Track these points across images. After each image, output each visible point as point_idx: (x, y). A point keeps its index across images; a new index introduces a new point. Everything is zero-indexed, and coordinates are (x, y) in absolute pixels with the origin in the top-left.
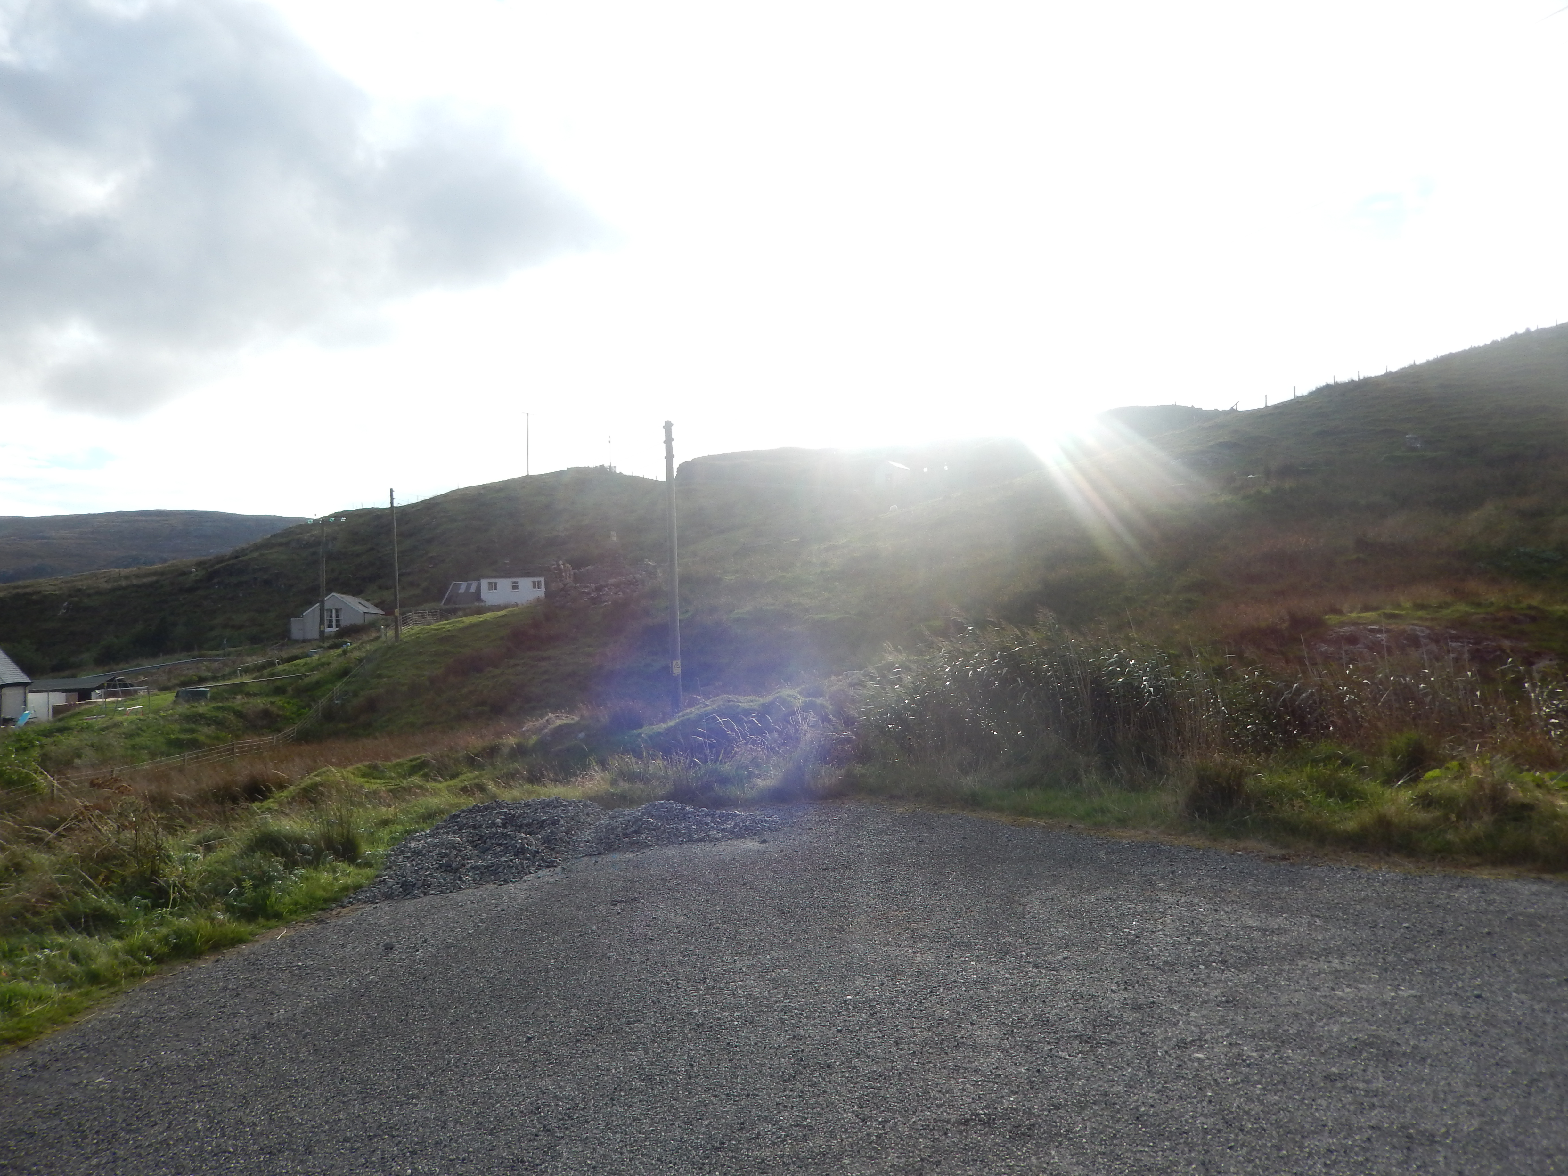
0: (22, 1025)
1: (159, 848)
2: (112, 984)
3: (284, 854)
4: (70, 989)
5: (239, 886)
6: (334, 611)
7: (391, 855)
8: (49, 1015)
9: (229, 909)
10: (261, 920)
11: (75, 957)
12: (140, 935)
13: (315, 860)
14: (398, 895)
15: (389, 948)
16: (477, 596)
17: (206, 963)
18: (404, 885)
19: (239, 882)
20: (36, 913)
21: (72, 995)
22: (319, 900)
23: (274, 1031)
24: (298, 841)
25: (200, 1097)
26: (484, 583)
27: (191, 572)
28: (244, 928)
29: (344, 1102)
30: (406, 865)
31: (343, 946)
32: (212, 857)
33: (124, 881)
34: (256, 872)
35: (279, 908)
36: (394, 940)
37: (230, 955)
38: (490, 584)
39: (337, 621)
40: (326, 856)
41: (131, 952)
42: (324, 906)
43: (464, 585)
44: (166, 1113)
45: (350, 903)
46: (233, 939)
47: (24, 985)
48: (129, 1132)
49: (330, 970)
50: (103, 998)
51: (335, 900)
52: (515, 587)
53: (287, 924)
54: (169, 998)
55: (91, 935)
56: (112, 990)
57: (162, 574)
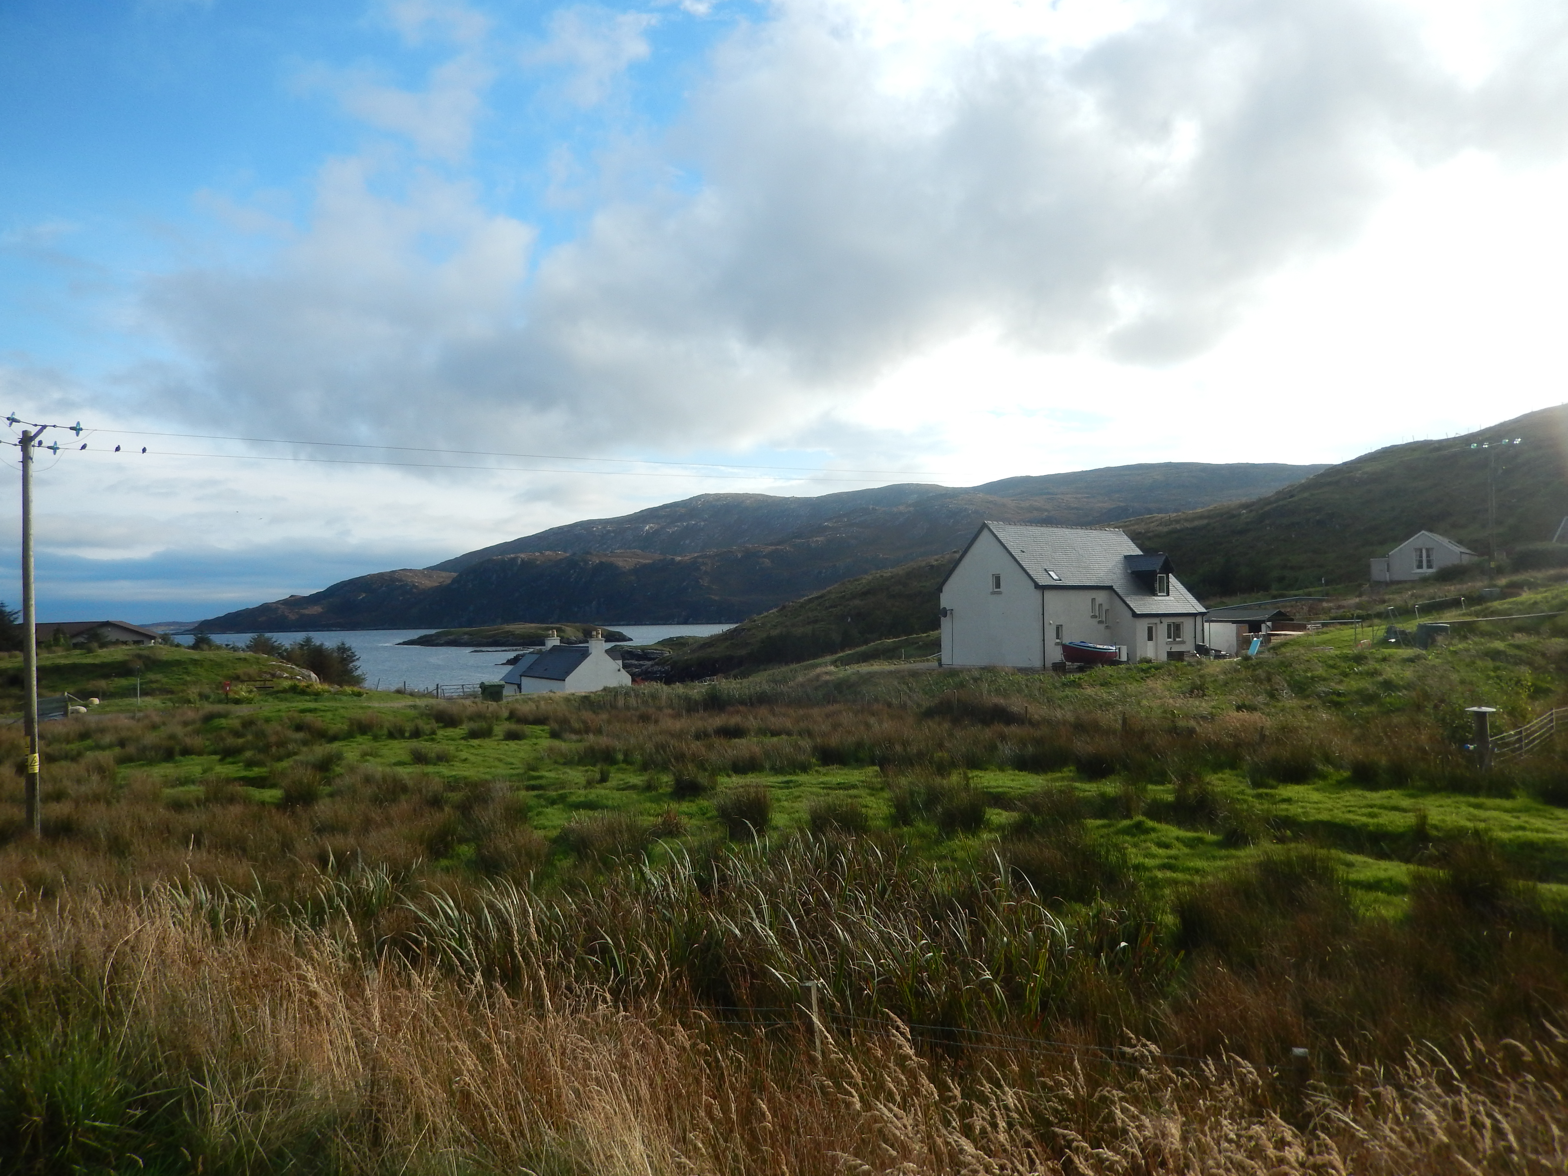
6: (1424, 552)
27: (1240, 515)
39: (1429, 561)
57: (1208, 517)
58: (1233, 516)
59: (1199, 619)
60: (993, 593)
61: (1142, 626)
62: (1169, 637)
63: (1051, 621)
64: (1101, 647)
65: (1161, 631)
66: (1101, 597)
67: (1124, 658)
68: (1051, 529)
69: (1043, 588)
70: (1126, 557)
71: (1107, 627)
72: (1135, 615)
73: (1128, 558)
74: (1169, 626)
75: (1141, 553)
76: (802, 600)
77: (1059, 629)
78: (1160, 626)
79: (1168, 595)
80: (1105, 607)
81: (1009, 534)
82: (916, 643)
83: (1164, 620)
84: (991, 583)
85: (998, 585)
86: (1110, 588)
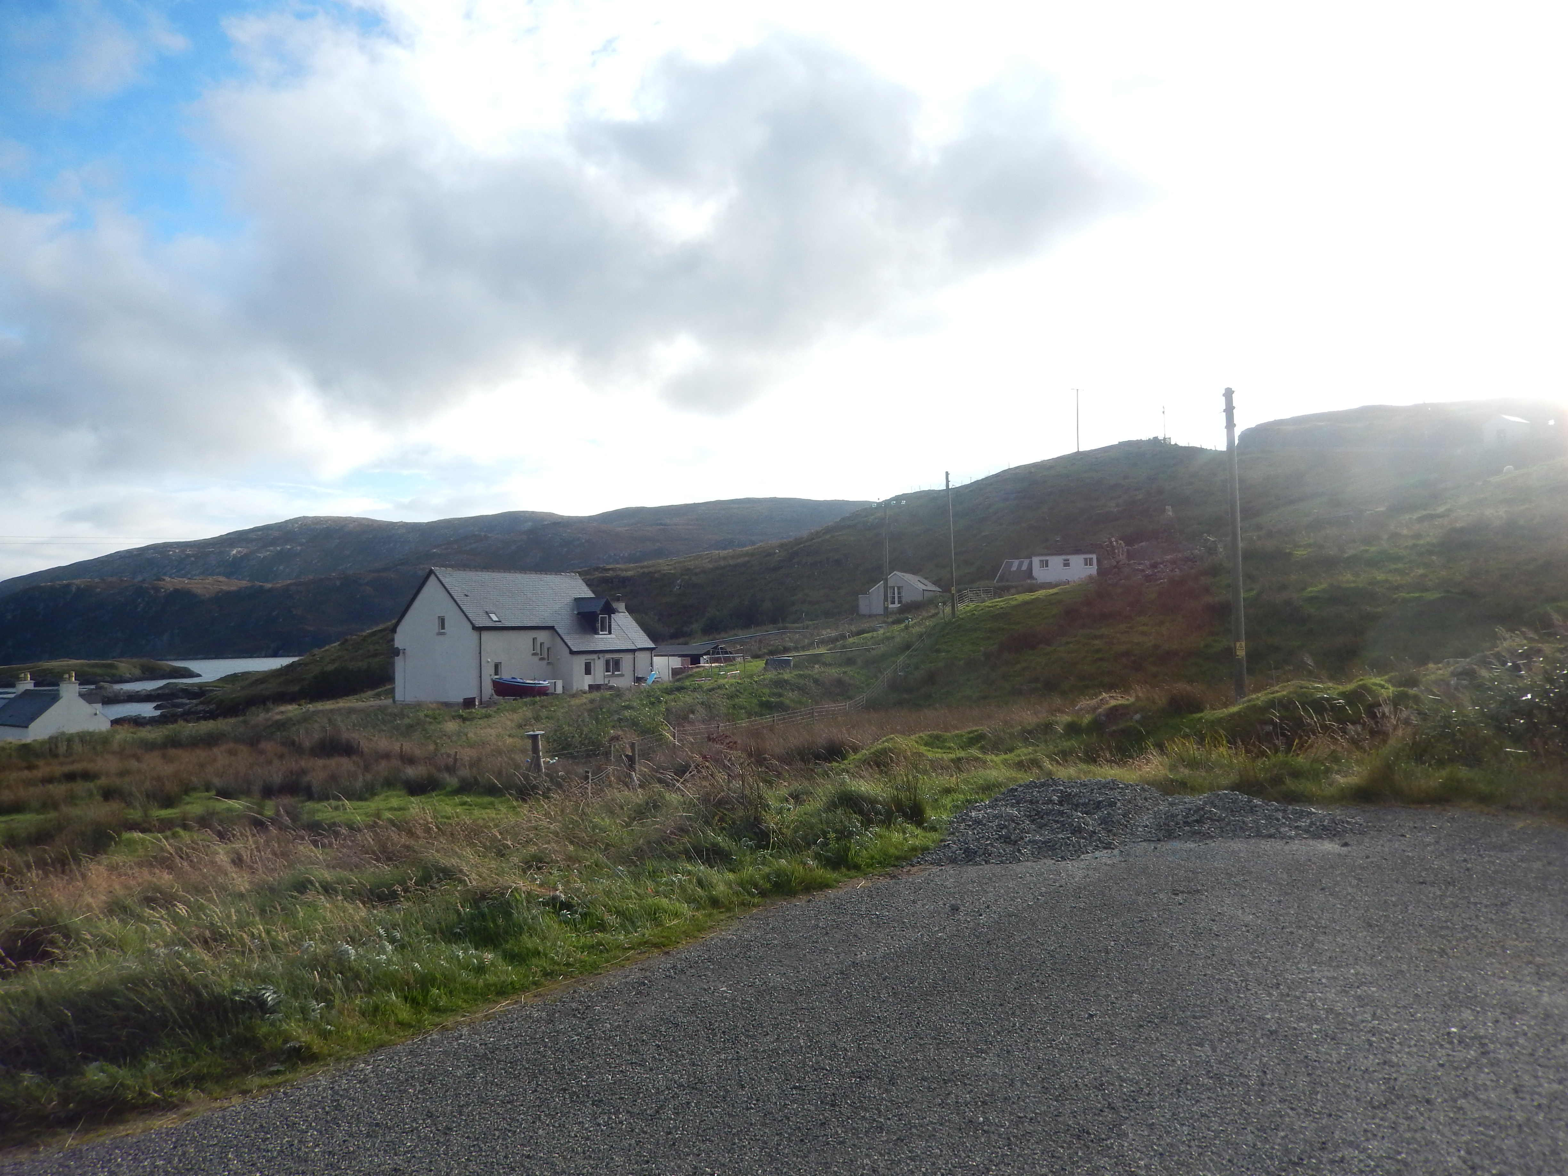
0: (665, 934)
1: (760, 797)
2: (729, 910)
3: (861, 812)
4: (698, 909)
5: (825, 837)
6: (896, 589)
7: (953, 822)
8: (683, 929)
9: (817, 856)
10: (844, 870)
11: (700, 883)
12: (749, 871)
13: (887, 821)
14: (961, 861)
15: (955, 909)
16: (1029, 573)
17: (800, 902)
18: (967, 851)
19: (825, 834)
20: (672, 843)
21: (699, 914)
22: (891, 857)
23: (858, 970)
24: (873, 801)
25: (801, 1018)
26: (1036, 561)
27: (775, 553)
28: (830, 875)
29: (920, 1045)
30: (967, 833)
31: (914, 902)
32: (801, 809)
33: (734, 823)
34: (838, 826)
35: (858, 860)
36: (959, 902)
37: (819, 897)
38: (1042, 561)
39: (899, 598)
40: (896, 819)
41: (741, 884)
42: (896, 863)
43: (1016, 563)
44: (775, 1026)
45: (919, 862)
46: (821, 883)
47: (665, 902)
48: (747, 1036)
49: (904, 922)
50: (722, 920)
51: (905, 858)
52: (1067, 564)
53: (865, 875)
54: (773, 928)
55: (712, 867)
56: (728, 915)
60: (439, 634)
61: (579, 663)
62: (608, 671)
63: (489, 659)
64: (533, 681)
65: (599, 666)
66: (542, 636)
67: (559, 690)
69: (479, 629)
70: (577, 600)
71: (549, 664)
72: (572, 653)
73: (579, 601)
74: (607, 662)
75: (593, 596)
76: (364, 634)
77: (497, 667)
78: (598, 662)
79: (610, 633)
80: (545, 645)
81: (454, 579)
83: (601, 655)
84: (436, 624)
85: (443, 627)
86: (552, 628)
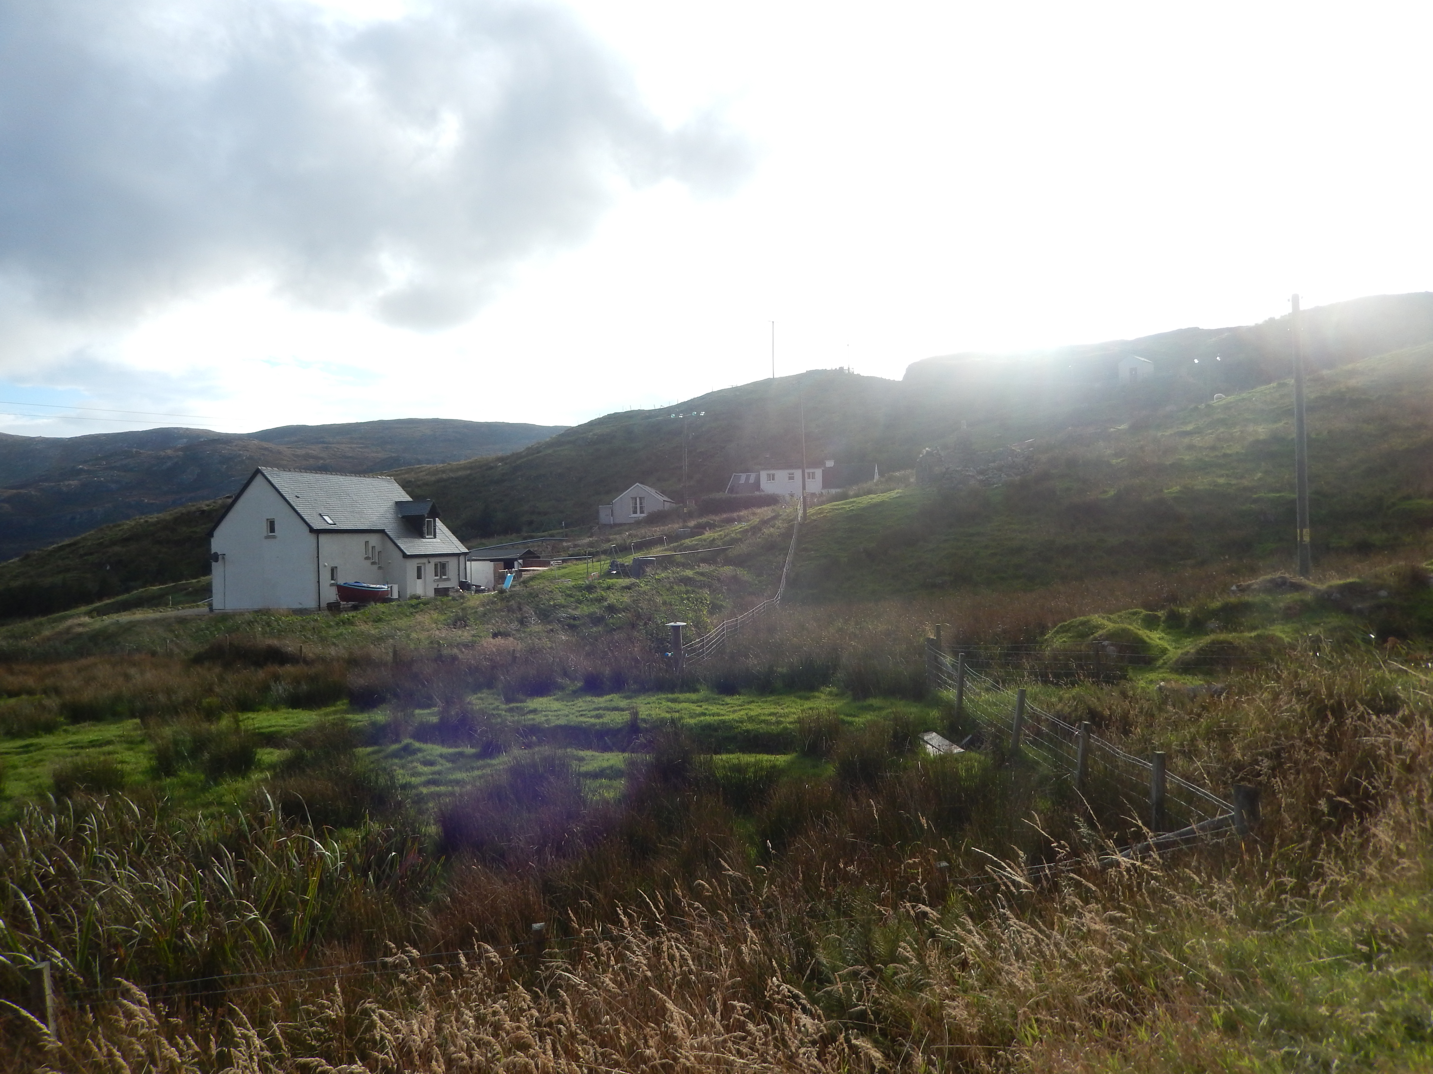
6: (638, 500)
16: (757, 485)
26: (763, 475)
38: (769, 475)
39: (641, 508)
43: (743, 477)
52: (791, 478)
57: (471, 468)
58: (491, 468)
59: (462, 558)
60: (267, 537)
62: (436, 575)
63: (326, 564)
64: (374, 586)
65: (429, 569)
66: (374, 540)
67: (395, 595)
68: (325, 476)
69: (317, 532)
70: (397, 503)
72: (405, 556)
73: (399, 504)
74: (436, 565)
75: (410, 499)
77: (333, 570)
78: (427, 565)
79: (435, 537)
80: (377, 549)
81: (283, 480)
82: (186, 589)
83: (431, 560)
84: (265, 527)
85: (272, 530)
86: (382, 532)
